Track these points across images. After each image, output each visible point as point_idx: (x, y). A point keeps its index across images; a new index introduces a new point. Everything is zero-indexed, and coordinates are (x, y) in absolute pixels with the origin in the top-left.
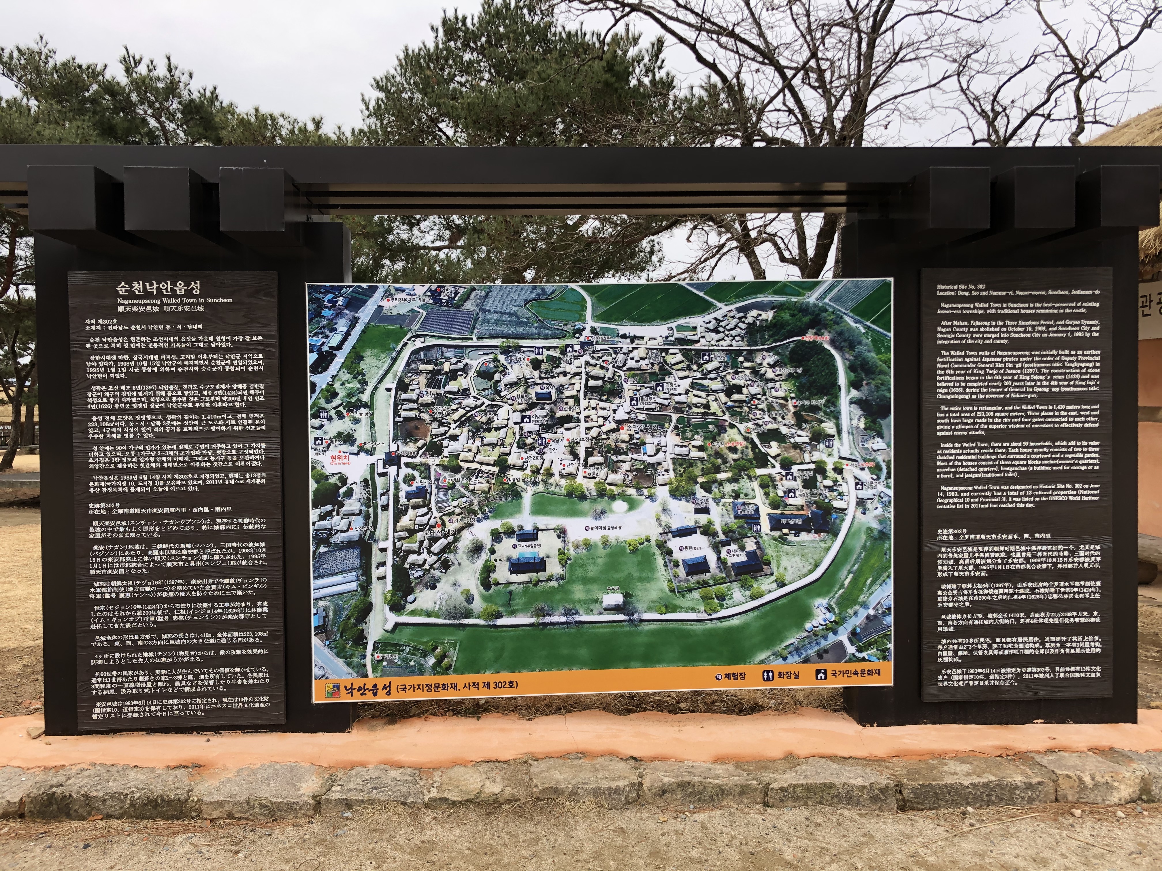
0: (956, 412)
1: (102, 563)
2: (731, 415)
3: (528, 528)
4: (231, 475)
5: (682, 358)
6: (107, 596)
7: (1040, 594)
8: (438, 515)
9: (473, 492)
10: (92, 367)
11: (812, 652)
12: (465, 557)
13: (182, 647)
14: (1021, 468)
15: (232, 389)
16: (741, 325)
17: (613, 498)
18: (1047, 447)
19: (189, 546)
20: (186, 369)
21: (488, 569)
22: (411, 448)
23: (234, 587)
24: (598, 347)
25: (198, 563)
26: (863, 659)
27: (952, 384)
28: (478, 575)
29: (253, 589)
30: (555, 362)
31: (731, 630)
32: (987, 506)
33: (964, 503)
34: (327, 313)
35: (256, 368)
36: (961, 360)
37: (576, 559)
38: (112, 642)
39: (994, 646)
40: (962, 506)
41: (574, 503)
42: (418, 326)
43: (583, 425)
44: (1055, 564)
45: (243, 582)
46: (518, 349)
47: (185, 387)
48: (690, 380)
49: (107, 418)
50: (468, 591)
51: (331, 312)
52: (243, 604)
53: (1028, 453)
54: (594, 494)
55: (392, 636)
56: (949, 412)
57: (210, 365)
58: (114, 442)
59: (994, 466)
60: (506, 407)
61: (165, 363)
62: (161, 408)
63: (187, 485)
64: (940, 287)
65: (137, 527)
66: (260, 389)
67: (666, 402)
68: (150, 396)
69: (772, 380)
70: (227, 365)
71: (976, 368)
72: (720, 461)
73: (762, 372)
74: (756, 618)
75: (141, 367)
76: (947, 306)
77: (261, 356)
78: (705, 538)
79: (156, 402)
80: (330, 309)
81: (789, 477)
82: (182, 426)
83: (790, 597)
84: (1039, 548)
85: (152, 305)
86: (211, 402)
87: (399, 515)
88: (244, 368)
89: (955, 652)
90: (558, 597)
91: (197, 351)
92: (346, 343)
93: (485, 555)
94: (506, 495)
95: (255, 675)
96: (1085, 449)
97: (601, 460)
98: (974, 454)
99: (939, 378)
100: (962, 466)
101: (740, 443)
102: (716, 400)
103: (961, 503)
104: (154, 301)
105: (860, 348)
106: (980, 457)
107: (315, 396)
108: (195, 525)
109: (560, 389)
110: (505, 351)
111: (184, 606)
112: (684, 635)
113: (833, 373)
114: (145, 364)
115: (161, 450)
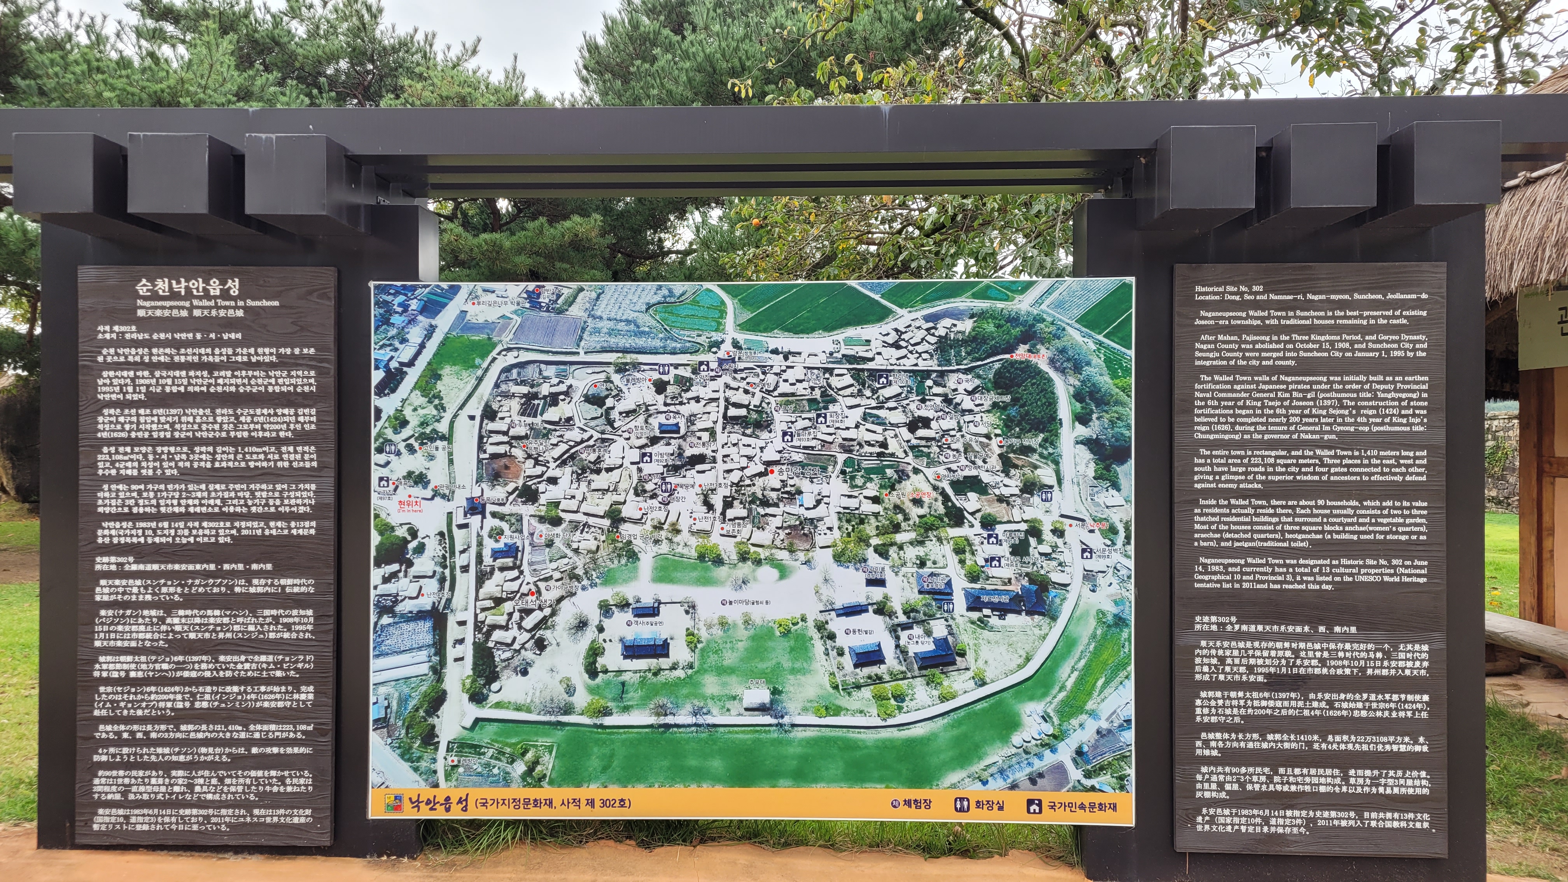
0: (1222, 457)
1: (109, 632)
2: (916, 457)
3: (647, 600)
4: (272, 524)
5: (852, 381)
6: (115, 675)
7: (1341, 709)
8: (532, 580)
9: (576, 551)
10: (105, 385)
11: (1021, 775)
12: (565, 635)
13: (206, 743)
14: (1314, 536)
15: (276, 415)
16: (929, 338)
17: (758, 562)
18: (1352, 507)
19: (217, 612)
20: (220, 389)
21: (595, 652)
22: (499, 493)
23: (272, 666)
24: (741, 366)
25: (229, 635)
26: (1093, 789)
27: (1216, 420)
28: (581, 659)
29: (296, 669)
30: (685, 384)
31: (911, 743)
32: (1265, 586)
33: (1232, 581)
34: (396, 319)
35: (306, 389)
36: (1229, 387)
37: (708, 642)
38: (119, 734)
39: (1277, 779)
40: (1229, 586)
41: (707, 569)
42: (511, 336)
43: (721, 466)
44: (1363, 670)
45: (283, 661)
46: (636, 366)
47: (218, 411)
48: (862, 409)
49: (121, 449)
50: (568, 679)
51: (403, 318)
52: (283, 689)
53: (1323, 516)
54: (734, 557)
55: (471, 735)
56: (1211, 457)
57: (250, 384)
58: (129, 480)
59: (1275, 532)
60: (621, 442)
61: (193, 381)
62: (188, 438)
63: (217, 536)
64: (1198, 289)
65: (154, 587)
66: (311, 415)
67: (829, 439)
68: (174, 423)
69: (970, 411)
70: (271, 384)
71: (1250, 398)
72: (900, 517)
73: (958, 400)
74: (945, 728)
75: (163, 386)
76: (1209, 315)
77: (312, 373)
78: (879, 618)
79: (181, 431)
80: (401, 314)
81: (992, 540)
82: (213, 461)
83: (992, 700)
84: (1340, 646)
85: (180, 308)
86: (250, 431)
87: (481, 578)
88: (291, 389)
89: (1221, 785)
90: (685, 691)
91: (233, 366)
92: (420, 358)
93: (590, 633)
94: (619, 556)
95: (295, 781)
96: (1406, 512)
97: (744, 513)
98: (1247, 515)
99: (1196, 411)
100: (1230, 531)
101: (929, 495)
102: (896, 436)
103: (1228, 582)
105: (1087, 370)
106: (1255, 519)
107: (380, 424)
108: (226, 586)
109: (691, 420)
110: (621, 369)
111: (208, 689)
112: (850, 746)
113: (1052, 403)
114: (169, 381)
115: (187, 491)
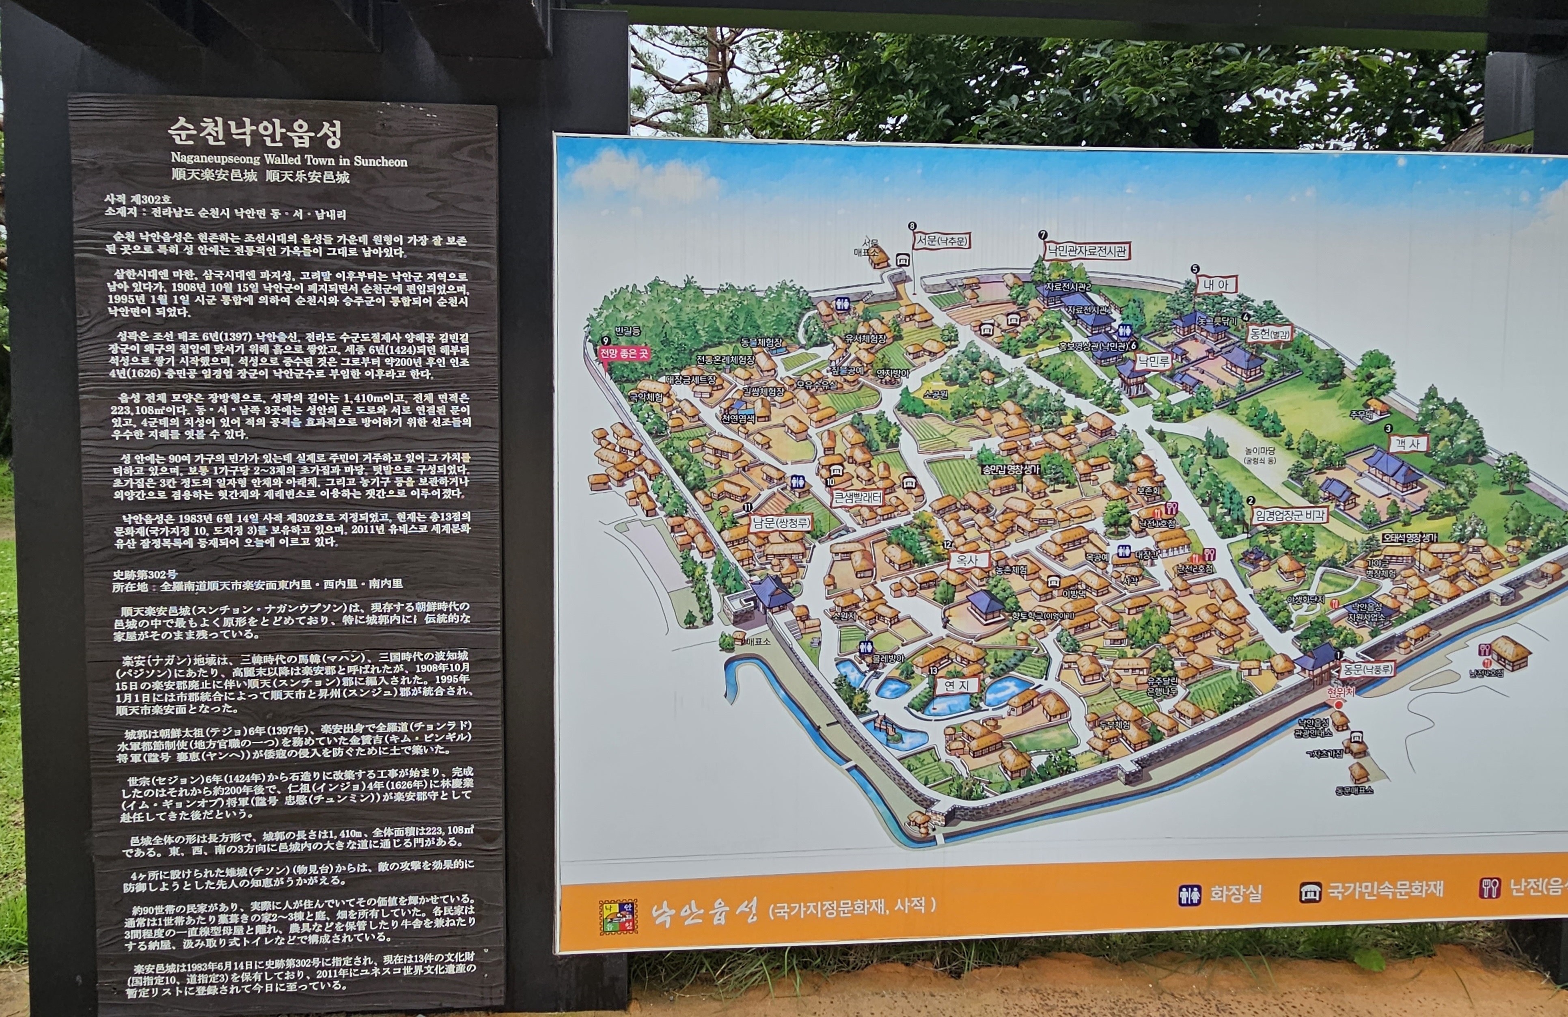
1: (140, 692)
4: (401, 516)
6: (154, 759)
10: (120, 292)
13: (305, 858)
15: (404, 342)
19: (315, 658)
20: (312, 301)
23: (406, 739)
25: (336, 693)
29: (443, 742)
35: (453, 302)
38: (164, 849)
45: (424, 731)
47: (310, 336)
49: (151, 397)
52: (425, 772)
57: (361, 293)
58: (164, 447)
61: (269, 288)
62: (261, 379)
63: (313, 536)
65: (211, 618)
66: (460, 344)
68: (238, 355)
70: (395, 293)
75: (219, 295)
77: (463, 277)
79: (250, 367)
82: (305, 416)
85: (243, 167)
86: (362, 369)
88: (429, 301)
91: (335, 264)
95: (448, 910)
104: (246, 160)
108: (329, 614)
111: (306, 776)
114: (228, 287)
115: (261, 464)
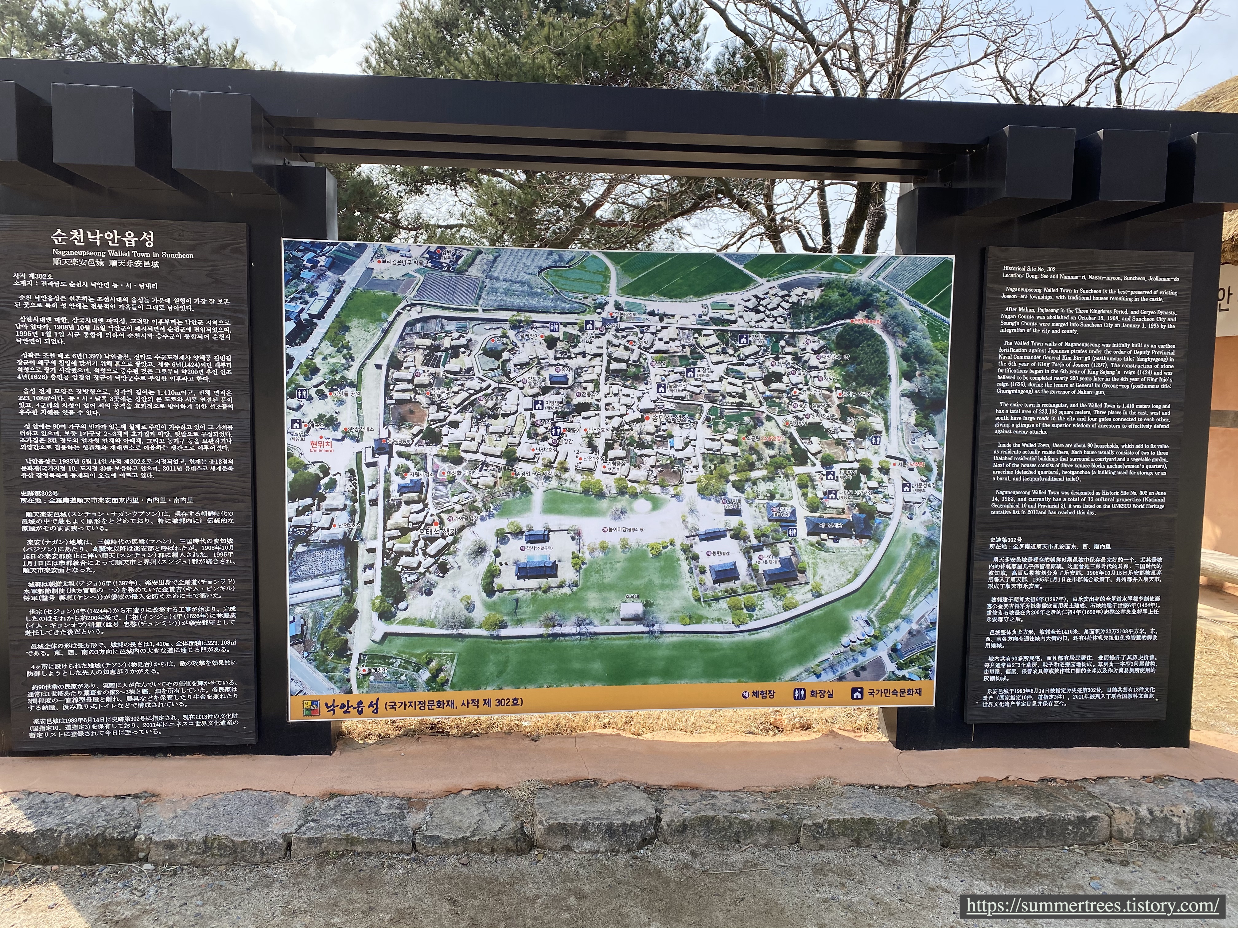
0: (1017, 409)
1: (37, 560)
2: (769, 406)
3: (539, 528)
4: (192, 461)
5: (717, 341)
6: (45, 599)
7: (1095, 609)
8: (435, 512)
9: (476, 486)
10: (23, 329)
11: (847, 669)
12: (465, 560)
13: (135, 658)
14: (1083, 472)
15: (193, 360)
16: (784, 304)
17: (635, 496)
18: (1113, 449)
19: (142, 541)
20: (137, 335)
21: (492, 574)
22: (405, 435)
23: (196, 589)
24: (622, 325)
25: (154, 562)
26: (904, 678)
27: (1014, 378)
28: (480, 580)
29: (219, 592)
30: (573, 340)
31: (760, 644)
32: (1045, 513)
33: (1020, 509)
34: (306, 274)
35: (222, 337)
36: (1025, 351)
37: (591, 563)
38: (51, 651)
39: (1045, 664)
40: (1018, 513)
41: (591, 502)
42: (414, 293)
43: (603, 413)
44: (1113, 578)
45: (206, 584)
46: (530, 323)
47: (137, 356)
48: (725, 365)
49: (42, 391)
50: (468, 598)
51: (312, 274)
52: (207, 609)
53: (1091, 456)
54: (614, 491)
55: (381, 647)
56: (1009, 408)
57: (167, 332)
58: (50, 420)
59: (1054, 469)
60: (516, 391)
61: (111, 328)
62: (107, 381)
63: (139, 472)
64: (1006, 268)
65: (79, 519)
66: (226, 362)
67: (697, 390)
68: (94, 367)
69: (816, 368)
70: (187, 332)
71: (1041, 360)
72: (754, 457)
73: (805, 358)
74: (788, 632)
75: (82, 332)
76: (1013, 290)
78: (735, 542)
79: (101, 374)
80: (310, 270)
81: (831, 476)
82: (133, 403)
83: (826, 609)
84: (1098, 559)
85: (95, 258)
86: (168, 375)
87: (388, 512)
88: (207, 337)
89: (1003, 670)
90: (570, 605)
91: (152, 315)
92: (329, 310)
93: (488, 558)
94: (514, 491)
95: (221, 689)
96: (1153, 453)
97: (623, 453)
98: (1034, 456)
99: (999, 370)
100: (1020, 469)
101: (778, 438)
102: (753, 388)
103: (1016, 509)
104: (98, 254)
105: (914, 334)
106: (1040, 459)
107: (292, 371)
108: (150, 518)
109: (578, 372)
110: (516, 326)
111: (136, 610)
112: (708, 648)
113: (883, 362)
114: (88, 328)
115: (108, 429)
